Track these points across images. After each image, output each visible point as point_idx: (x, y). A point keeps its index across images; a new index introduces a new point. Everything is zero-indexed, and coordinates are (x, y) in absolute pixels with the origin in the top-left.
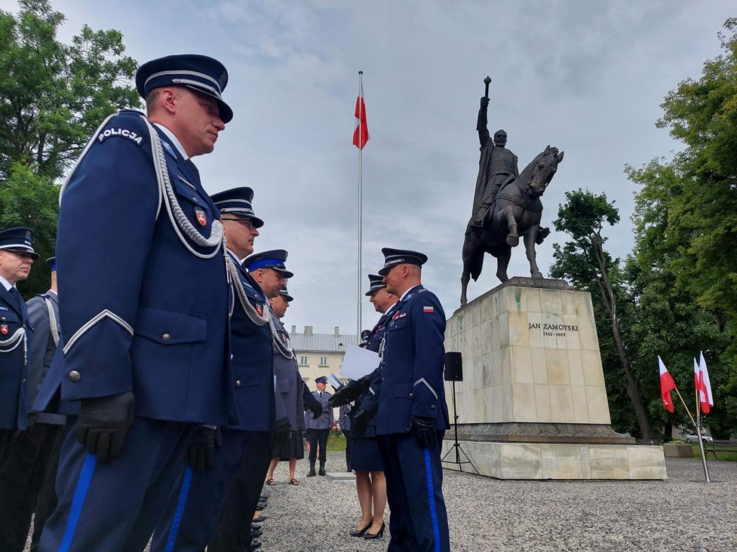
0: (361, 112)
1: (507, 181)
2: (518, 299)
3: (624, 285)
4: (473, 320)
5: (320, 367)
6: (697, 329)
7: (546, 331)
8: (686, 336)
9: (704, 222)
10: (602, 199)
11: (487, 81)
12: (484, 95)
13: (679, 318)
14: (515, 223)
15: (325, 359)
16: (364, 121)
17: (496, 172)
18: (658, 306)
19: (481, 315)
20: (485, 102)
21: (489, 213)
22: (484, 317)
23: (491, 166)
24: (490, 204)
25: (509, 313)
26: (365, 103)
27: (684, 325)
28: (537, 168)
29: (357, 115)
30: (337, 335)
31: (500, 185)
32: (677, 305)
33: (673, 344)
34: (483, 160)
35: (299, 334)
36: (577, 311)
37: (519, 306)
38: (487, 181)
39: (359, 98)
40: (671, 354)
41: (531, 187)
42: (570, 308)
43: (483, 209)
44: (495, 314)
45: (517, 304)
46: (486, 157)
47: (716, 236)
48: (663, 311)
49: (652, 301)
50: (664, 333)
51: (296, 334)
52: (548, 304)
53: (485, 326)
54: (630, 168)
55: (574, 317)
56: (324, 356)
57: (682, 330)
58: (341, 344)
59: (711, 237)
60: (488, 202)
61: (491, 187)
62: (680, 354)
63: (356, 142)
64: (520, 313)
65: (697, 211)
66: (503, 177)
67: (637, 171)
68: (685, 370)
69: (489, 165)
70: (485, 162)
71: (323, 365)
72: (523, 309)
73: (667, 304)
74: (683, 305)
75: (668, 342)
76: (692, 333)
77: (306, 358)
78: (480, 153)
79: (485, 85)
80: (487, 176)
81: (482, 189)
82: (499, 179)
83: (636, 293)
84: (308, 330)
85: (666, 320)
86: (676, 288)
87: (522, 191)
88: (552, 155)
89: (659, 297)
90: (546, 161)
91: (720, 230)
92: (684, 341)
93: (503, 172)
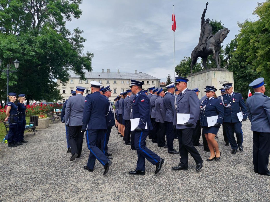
0: (174, 19)
1: (210, 36)
2: (215, 74)
3: (223, 54)
4: (198, 79)
5: (114, 84)
6: (247, 71)
7: (221, 83)
8: (243, 73)
9: (262, 46)
10: (220, 23)
11: (207, 4)
12: (205, 8)
13: (242, 67)
14: (215, 53)
15: (116, 81)
16: (175, 22)
17: (206, 33)
18: (235, 64)
19: (201, 78)
20: (205, 10)
21: (204, 46)
23: (205, 31)
24: (204, 44)
25: (212, 78)
27: (243, 70)
28: (221, 35)
29: (173, 20)
30: (119, 73)
31: (208, 38)
32: (241, 63)
33: (238, 76)
34: (202, 29)
36: (229, 77)
37: (215, 77)
38: (203, 35)
39: (173, 14)
40: (237, 79)
41: (220, 41)
42: (228, 76)
43: (202, 45)
44: (207, 78)
46: (203, 28)
47: (265, 51)
48: (237, 65)
49: (234, 62)
50: (236, 72)
51: (104, 72)
52: (222, 76)
53: (203, 81)
54: (239, 23)
55: (228, 79)
56: (115, 80)
57: (242, 71)
58: (121, 76)
59: (264, 51)
60: (204, 43)
61: (204, 39)
62: (240, 79)
63: (173, 29)
65: (260, 42)
66: (209, 35)
68: (241, 85)
69: (204, 30)
70: (203, 30)
72: (216, 77)
73: (238, 63)
74: (243, 63)
75: (237, 75)
76: (245, 72)
77: (109, 81)
78: (201, 26)
79: (206, 5)
80: (203, 34)
81: (201, 39)
82: (207, 36)
83: (227, 58)
84: (108, 71)
85: (237, 68)
86: (247, 62)
87: (215, 41)
88: (227, 31)
89: (236, 60)
90: (225, 33)
91: (267, 49)
93: (209, 33)
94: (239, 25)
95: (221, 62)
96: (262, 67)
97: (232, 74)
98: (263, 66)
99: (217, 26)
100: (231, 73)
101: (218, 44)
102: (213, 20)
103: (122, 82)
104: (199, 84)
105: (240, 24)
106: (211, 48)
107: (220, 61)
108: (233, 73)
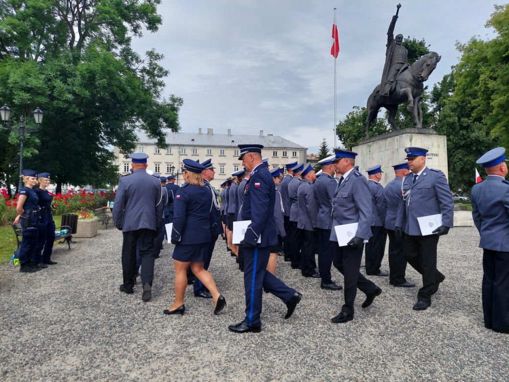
0: (335, 35)
1: (403, 68)
2: (411, 140)
3: (426, 103)
4: (380, 148)
5: (220, 156)
6: (473, 135)
8: (465, 139)
9: (503, 88)
10: (422, 44)
11: (399, 7)
12: (395, 15)
13: (462, 128)
14: (412, 99)
15: (223, 151)
16: (337, 40)
17: (396, 62)
18: (451, 120)
19: (385, 146)
20: (395, 18)
21: (392, 87)
22: (387, 148)
23: (393, 57)
24: (392, 82)
26: (338, 29)
27: (465, 132)
28: (425, 65)
29: (333, 37)
30: (230, 135)
31: (399, 70)
32: (462, 119)
33: (456, 144)
34: (389, 54)
35: (204, 134)
36: (439, 146)
38: (390, 66)
39: (334, 25)
40: (454, 150)
41: (421, 77)
42: (436, 144)
44: (396, 147)
45: (410, 143)
46: (391, 51)
48: (453, 123)
49: (447, 117)
50: (452, 137)
51: (202, 134)
52: (425, 143)
54: (459, 43)
55: (437, 149)
56: (222, 149)
57: (463, 135)
58: (233, 141)
59: (506, 97)
60: (392, 80)
61: (393, 72)
62: (460, 150)
63: (333, 53)
65: (499, 80)
66: (400, 65)
68: (461, 160)
69: (392, 56)
70: (390, 55)
71: (222, 155)
73: (457, 118)
74: (466, 119)
75: (453, 143)
76: (469, 137)
77: (210, 150)
78: (386, 48)
79: (397, 8)
80: (391, 63)
81: (387, 72)
82: (397, 66)
83: (435, 110)
84: (210, 132)
85: (454, 129)
86: (473, 117)
87: (414, 77)
88: (435, 58)
89: (452, 114)
90: (431, 62)
92: (464, 142)
93: (401, 62)
94: (458, 48)
95: (423, 118)
96: (501, 127)
97: (444, 140)
98: (504, 126)
99: (417, 49)
100: (442, 139)
101: (417, 83)
102: (409, 37)
103: (235, 153)
104: (382, 159)
105: (461, 45)
106: (405, 91)
107: (421, 115)
108: (445, 138)
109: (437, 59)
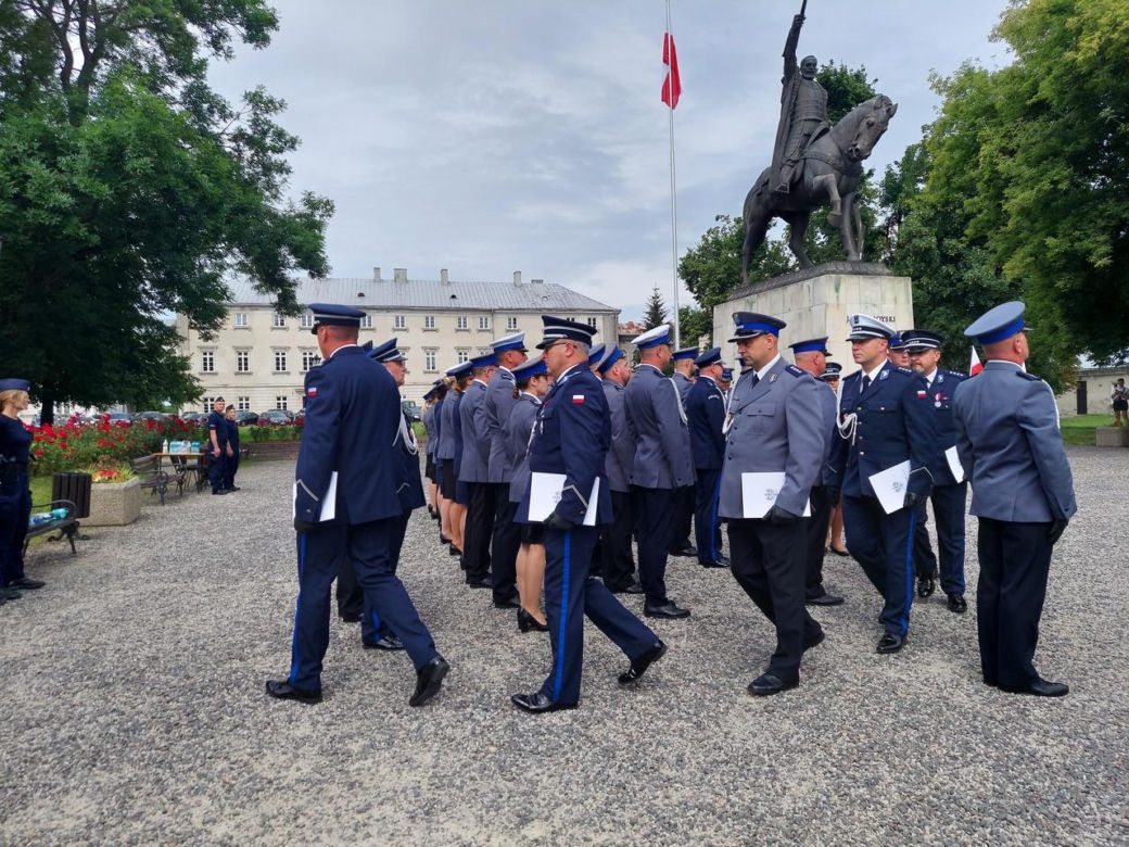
0: (670, 57)
1: (818, 131)
2: (837, 289)
3: (872, 206)
4: (771, 308)
5: (426, 330)
6: (968, 275)
8: (952, 284)
9: (1027, 172)
10: (859, 77)
12: (799, 13)
13: (946, 259)
14: (838, 198)
15: (432, 318)
16: (674, 69)
17: (804, 118)
18: (922, 244)
19: (784, 302)
20: (799, 20)
21: (795, 173)
22: (788, 305)
23: (797, 108)
24: (796, 162)
25: (827, 305)
26: (675, 42)
27: (950, 269)
28: (864, 125)
29: (665, 61)
30: (445, 283)
31: (809, 136)
32: (946, 242)
33: (934, 295)
34: (788, 99)
35: (387, 281)
37: (838, 297)
38: (791, 126)
39: (666, 35)
40: (930, 308)
41: (857, 150)
42: (889, 296)
43: (788, 168)
44: (806, 304)
45: (836, 293)
46: (793, 94)
47: (1039, 190)
48: (928, 250)
49: (915, 237)
50: (924, 280)
51: (381, 281)
52: (867, 293)
54: (936, 75)
55: (892, 306)
56: (429, 315)
57: (948, 276)
58: (453, 297)
59: (1034, 192)
60: (795, 158)
61: (797, 139)
62: (941, 309)
63: (665, 98)
64: (838, 305)
65: (1020, 156)
66: (811, 124)
67: (944, 80)
69: (795, 105)
70: (791, 102)
71: (429, 328)
72: (842, 300)
73: (934, 240)
74: (954, 242)
75: (929, 293)
76: (960, 280)
77: (403, 318)
78: (782, 86)
80: (792, 120)
82: (806, 128)
83: (890, 222)
84: (400, 276)
85: (929, 263)
86: (966, 236)
87: (841, 151)
88: (884, 109)
89: (925, 230)
90: (877, 117)
91: (1046, 185)
92: (949, 290)
93: (813, 117)
94: (934, 86)
96: (1023, 258)
97: (906, 285)
98: (1031, 256)
99: (848, 88)
100: (903, 284)
101: (849, 163)
102: (832, 62)
103: (460, 323)
105: (940, 81)
106: (823, 181)
107: (861, 233)
108: (909, 281)
109: (888, 111)
